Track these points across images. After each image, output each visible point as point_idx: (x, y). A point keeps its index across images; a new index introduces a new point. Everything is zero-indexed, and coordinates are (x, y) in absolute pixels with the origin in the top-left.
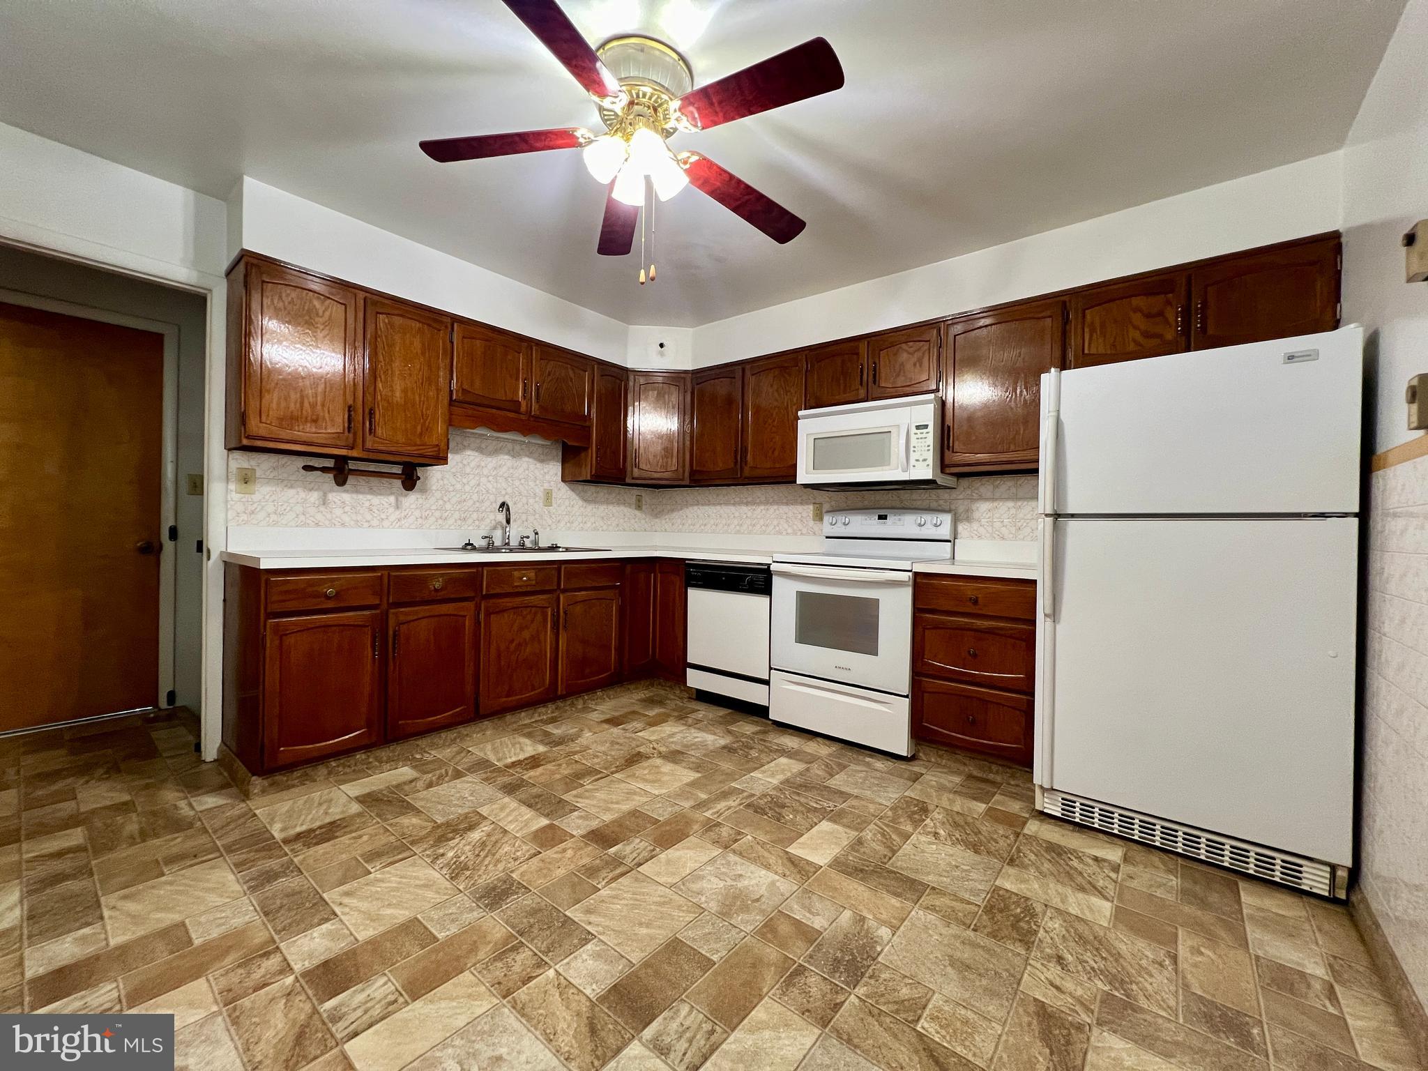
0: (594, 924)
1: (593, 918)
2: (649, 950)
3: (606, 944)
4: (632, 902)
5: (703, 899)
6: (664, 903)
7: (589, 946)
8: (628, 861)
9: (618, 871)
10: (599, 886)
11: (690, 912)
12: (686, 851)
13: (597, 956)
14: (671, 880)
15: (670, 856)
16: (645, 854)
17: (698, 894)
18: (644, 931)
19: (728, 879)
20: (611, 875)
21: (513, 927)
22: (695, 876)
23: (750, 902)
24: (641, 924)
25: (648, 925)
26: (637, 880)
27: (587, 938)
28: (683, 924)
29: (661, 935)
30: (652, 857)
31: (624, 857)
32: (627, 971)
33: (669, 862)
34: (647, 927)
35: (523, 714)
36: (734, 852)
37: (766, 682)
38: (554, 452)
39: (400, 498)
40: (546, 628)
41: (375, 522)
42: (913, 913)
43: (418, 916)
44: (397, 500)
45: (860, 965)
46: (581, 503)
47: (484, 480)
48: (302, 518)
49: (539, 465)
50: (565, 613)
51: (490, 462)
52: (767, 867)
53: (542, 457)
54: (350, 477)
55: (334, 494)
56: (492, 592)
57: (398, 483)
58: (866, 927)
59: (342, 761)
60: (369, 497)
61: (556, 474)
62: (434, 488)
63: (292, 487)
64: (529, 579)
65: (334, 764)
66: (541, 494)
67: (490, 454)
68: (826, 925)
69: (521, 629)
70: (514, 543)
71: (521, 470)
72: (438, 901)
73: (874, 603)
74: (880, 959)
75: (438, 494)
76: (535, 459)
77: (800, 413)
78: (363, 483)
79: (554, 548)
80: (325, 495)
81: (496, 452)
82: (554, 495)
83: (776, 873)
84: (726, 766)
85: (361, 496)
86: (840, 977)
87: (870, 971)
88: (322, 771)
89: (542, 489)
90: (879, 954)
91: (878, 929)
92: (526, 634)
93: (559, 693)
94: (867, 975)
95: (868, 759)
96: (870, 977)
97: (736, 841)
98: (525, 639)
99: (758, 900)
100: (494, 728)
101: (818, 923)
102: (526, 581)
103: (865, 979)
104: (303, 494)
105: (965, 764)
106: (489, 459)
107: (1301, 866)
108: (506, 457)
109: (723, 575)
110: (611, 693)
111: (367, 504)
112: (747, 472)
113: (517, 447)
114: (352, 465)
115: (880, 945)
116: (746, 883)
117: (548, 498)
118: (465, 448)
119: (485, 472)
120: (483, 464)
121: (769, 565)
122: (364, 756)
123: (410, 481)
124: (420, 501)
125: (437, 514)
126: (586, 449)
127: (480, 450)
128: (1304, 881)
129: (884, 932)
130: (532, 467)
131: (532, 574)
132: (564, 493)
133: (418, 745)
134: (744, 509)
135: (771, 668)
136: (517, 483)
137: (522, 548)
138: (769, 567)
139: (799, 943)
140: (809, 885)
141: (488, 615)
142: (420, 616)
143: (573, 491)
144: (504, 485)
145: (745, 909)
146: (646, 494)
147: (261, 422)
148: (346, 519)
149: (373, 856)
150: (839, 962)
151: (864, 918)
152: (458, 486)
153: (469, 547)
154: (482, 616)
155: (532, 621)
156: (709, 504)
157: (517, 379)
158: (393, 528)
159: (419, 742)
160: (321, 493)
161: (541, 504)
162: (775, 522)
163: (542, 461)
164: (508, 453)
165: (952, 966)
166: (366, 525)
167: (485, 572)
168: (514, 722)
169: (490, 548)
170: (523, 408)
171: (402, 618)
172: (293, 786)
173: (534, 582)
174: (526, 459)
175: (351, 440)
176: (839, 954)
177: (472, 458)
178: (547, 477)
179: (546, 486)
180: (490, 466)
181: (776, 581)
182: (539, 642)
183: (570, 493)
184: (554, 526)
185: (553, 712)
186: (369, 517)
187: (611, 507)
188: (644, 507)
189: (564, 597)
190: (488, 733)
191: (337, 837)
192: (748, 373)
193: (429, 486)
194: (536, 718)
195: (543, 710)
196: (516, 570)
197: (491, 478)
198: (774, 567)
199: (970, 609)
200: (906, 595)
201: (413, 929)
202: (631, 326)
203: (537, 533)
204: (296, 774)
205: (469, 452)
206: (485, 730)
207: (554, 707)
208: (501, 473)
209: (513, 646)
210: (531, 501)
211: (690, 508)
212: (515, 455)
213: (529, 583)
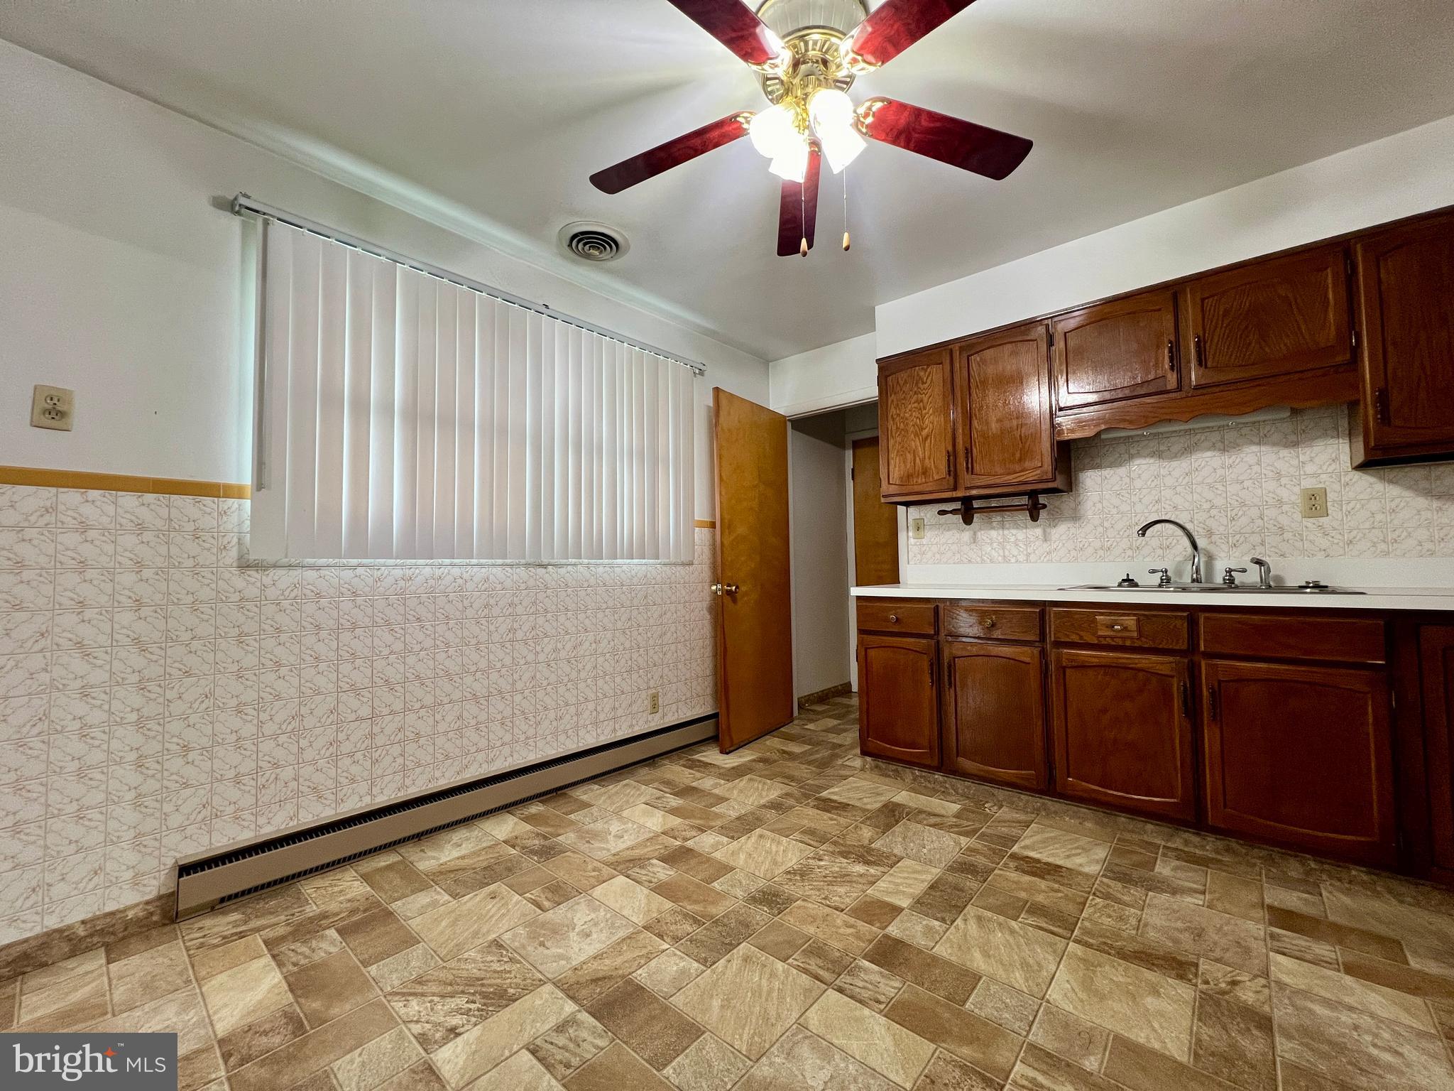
2: (688, 1010)
3: (699, 975)
5: (779, 1060)
6: (766, 1020)
7: (697, 965)
8: (846, 980)
9: (823, 973)
10: (791, 961)
11: (751, 1045)
12: (889, 1039)
13: (684, 972)
14: (815, 1024)
16: (867, 994)
17: (789, 1054)
20: (813, 967)
22: (830, 1051)
26: (808, 991)
28: (728, 1039)
29: (710, 1019)
30: (862, 1002)
31: (852, 975)
38: (1325, 424)
39: (1048, 530)
40: (1172, 709)
41: (1022, 557)
44: (1044, 531)
48: (958, 556)
49: (1284, 453)
50: (1213, 694)
51: (1178, 467)
53: (1293, 438)
54: (975, 515)
55: (983, 532)
56: (1066, 639)
57: (1024, 515)
60: (1014, 531)
61: (1336, 460)
63: (949, 530)
64: (1125, 629)
66: (1293, 498)
67: (1175, 456)
71: (1241, 468)
76: (1274, 444)
80: (975, 533)
81: (1188, 450)
82: (1331, 496)
89: (1297, 489)
93: (1213, 823)
100: (1097, 823)
102: (1120, 631)
104: (957, 535)
106: (1175, 463)
108: (1209, 454)
111: (1013, 539)
117: (1316, 504)
119: (1169, 481)
120: (1164, 472)
123: (1034, 511)
124: (1073, 530)
127: (1159, 455)
132: (1363, 489)
136: (1235, 488)
137: (1230, 585)
141: (1062, 668)
142: (973, 653)
143: (1392, 481)
148: (994, 554)
149: (809, 832)
152: (1125, 508)
153: (1129, 582)
155: (1140, 691)
158: (1043, 562)
161: (1298, 516)
163: (1295, 444)
166: (1013, 560)
171: (955, 651)
173: (1135, 634)
175: (952, 483)
178: (1310, 468)
179: (1308, 483)
180: (1177, 472)
182: (1157, 724)
186: (1015, 552)
189: (1208, 665)
193: (1082, 512)
203: (1259, 562)
208: (1199, 479)
209: (1106, 720)
212: (1225, 447)
213: (1127, 634)
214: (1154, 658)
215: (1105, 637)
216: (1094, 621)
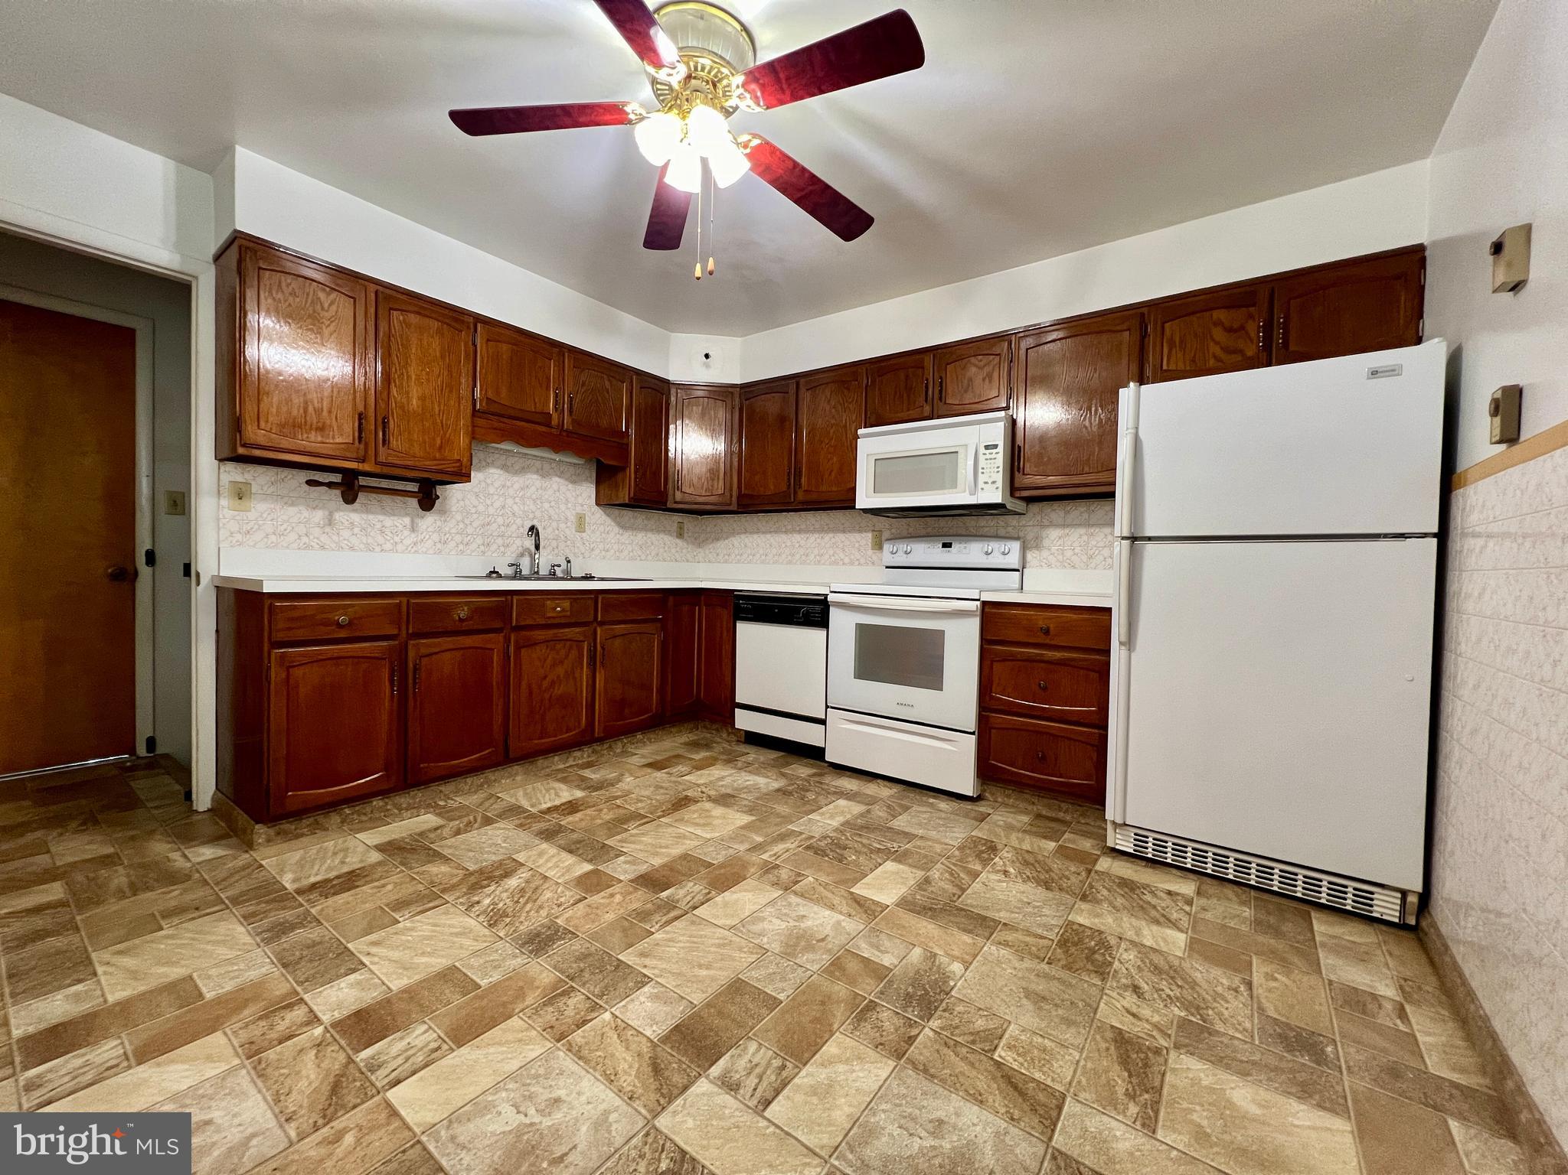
0: (650, 967)
1: (647, 962)
2: (710, 991)
3: (663, 986)
4: (688, 945)
5: (765, 940)
6: (724, 945)
7: (646, 989)
8: (682, 905)
9: (672, 914)
10: (653, 930)
11: (752, 953)
12: (745, 894)
13: (655, 998)
14: (729, 922)
15: (726, 899)
16: (700, 897)
17: (760, 935)
18: (704, 972)
19: (791, 921)
20: (664, 919)
21: (562, 973)
22: (755, 918)
23: (814, 942)
24: (700, 966)
25: (708, 967)
26: (693, 923)
27: (643, 981)
28: (746, 965)
29: (723, 976)
30: (708, 900)
31: (678, 901)
32: (689, 1012)
33: (726, 904)
34: (707, 969)
35: (556, 758)
36: (795, 893)
37: (823, 722)
38: (587, 472)
39: (416, 520)
40: (582, 664)
41: (388, 546)
42: (985, 948)
43: (457, 964)
44: (412, 522)
45: (932, 999)
46: (616, 529)
47: (510, 501)
48: (305, 539)
49: (570, 486)
50: (603, 648)
51: (518, 481)
52: (832, 907)
53: (574, 477)
54: (360, 494)
55: (342, 513)
56: (523, 623)
57: (413, 502)
58: (937, 963)
59: (357, 808)
60: (381, 517)
61: (590, 497)
62: (454, 509)
63: (293, 504)
64: (563, 610)
65: (347, 811)
66: (572, 518)
67: (516, 473)
68: (896, 963)
69: (554, 665)
70: (543, 572)
71: (550, 492)
72: (478, 948)
73: (941, 634)
74: (953, 993)
75: (459, 517)
76: (566, 479)
77: (860, 432)
78: (374, 502)
79: (588, 578)
80: (331, 514)
81: (523, 470)
82: (587, 520)
83: (841, 913)
84: (783, 809)
85: (371, 517)
86: (913, 1011)
87: (944, 1004)
88: (335, 819)
89: (574, 513)
90: (952, 988)
91: (949, 965)
92: (560, 671)
93: (596, 735)
94: (941, 1009)
95: (931, 800)
96: (944, 1011)
97: (797, 882)
98: (558, 677)
99: (823, 940)
100: (525, 774)
101: (887, 960)
102: (560, 612)
103: (938, 1013)
104: (306, 513)
105: (1033, 803)
106: (516, 479)
107: (1372, 893)
108: (535, 476)
109: (777, 607)
110: (652, 736)
111: (379, 526)
112: (801, 496)
113: (546, 466)
114: (363, 481)
115: (953, 979)
116: (809, 923)
117: (581, 524)
118: (488, 465)
119: (511, 492)
120: (509, 484)
121: (826, 596)
122: (381, 803)
123: (427, 501)
124: (439, 524)
125: (458, 538)
126: (623, 469)
127: (504, 467)
128: (1375, 908)
129: (957, 967)
130: (563, 488)
131: (567, 604)
132: (598, 518)
133: (441, 791)
134: (797, 537)
135: (827, 707)
136: (546, 505)
137: (553, 576)
138: (826, 598)
139: (868, 980)
140: (876, 924)
141: (518, 648)
142: (443, 648)
143: (608, 515)
144: (532, 507)
145: (810, 948)
146: (688, 521)
147: (259, 428)
148: (354, 541)
149: (400, 905)
150: (911, 997)
151: (935, 955)
152: (481, 508)
153: (494, 574)
154: (512, 649)
155: (567, 656)
156: (758, 531)
157: (548, 388)
158: (408, 553)
159: (442, 788)
160: (327, 513)
161: (573, 530)
162: (831, 552)
163: (574, 482)
164: (537, 472)
165: (1026, 997)
166: (378, 549)
167: (515, 601)
168: (547, 767)
169: (517, 576)
170: (555, 421)
171: (423, 651)
172: (302, 835)
173: (569, 613)
174: (557, 479)
175: (362, 453)
176: (910, 989)
177: (496, 476)
178: (580, 500)
179: (579, 509)
180: (516, 486)
181: (834, 613)
182: (575, 678)
183: (604, 517)
184: (587, 554)
185: (589, 757)
186: (380, 540)
187: (650, 535)
188: (686, 535)
189: (602, 631)
190: (519, 778)
191: (358, 887)
192: (802, 390)
193: (448, 507)
194: (571, 762)
195: (578, 754)
196: (549, 599)
197: (517, 500)
198: (831, 598)
199: (1042, 639)
200: (974, 625)
201: (450, 976)
202: (673, 334)
203: (569, 562)
204: (305, 822)
205: (492, 470)
206: (516, 774)
207: (590, 750)
208: (528, 494)
209: (545, 684)
210: (562, 526)
211: (737, 537)
212: (544, 475)
213: (563, 614)
214: (578, 630)
215: (549, 618)
216: (544, 605)
